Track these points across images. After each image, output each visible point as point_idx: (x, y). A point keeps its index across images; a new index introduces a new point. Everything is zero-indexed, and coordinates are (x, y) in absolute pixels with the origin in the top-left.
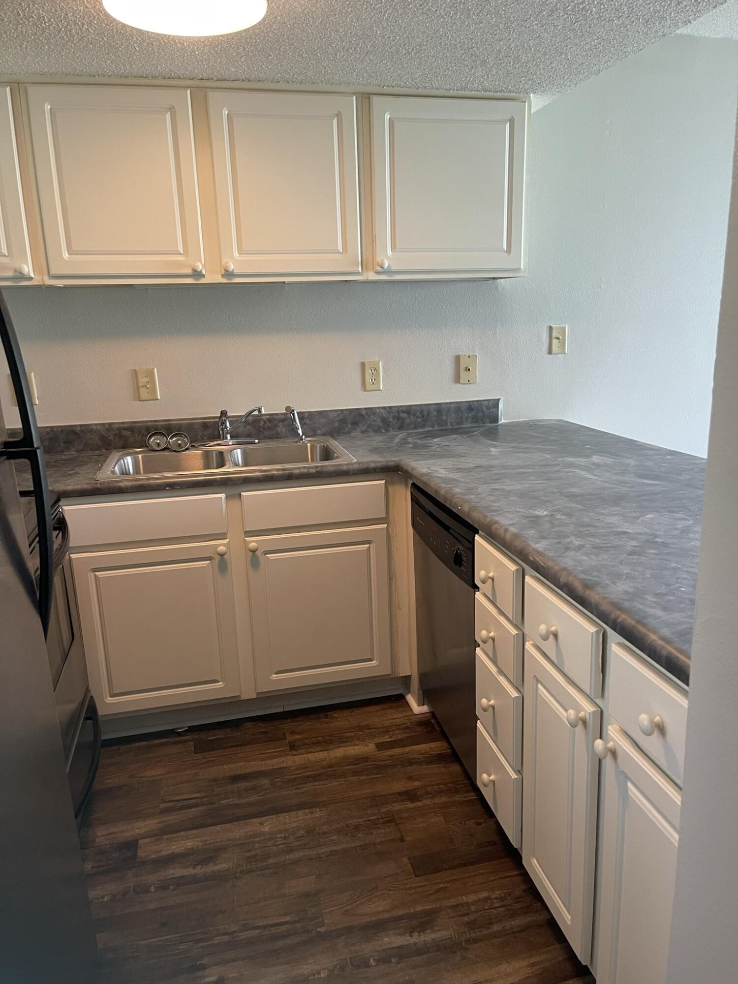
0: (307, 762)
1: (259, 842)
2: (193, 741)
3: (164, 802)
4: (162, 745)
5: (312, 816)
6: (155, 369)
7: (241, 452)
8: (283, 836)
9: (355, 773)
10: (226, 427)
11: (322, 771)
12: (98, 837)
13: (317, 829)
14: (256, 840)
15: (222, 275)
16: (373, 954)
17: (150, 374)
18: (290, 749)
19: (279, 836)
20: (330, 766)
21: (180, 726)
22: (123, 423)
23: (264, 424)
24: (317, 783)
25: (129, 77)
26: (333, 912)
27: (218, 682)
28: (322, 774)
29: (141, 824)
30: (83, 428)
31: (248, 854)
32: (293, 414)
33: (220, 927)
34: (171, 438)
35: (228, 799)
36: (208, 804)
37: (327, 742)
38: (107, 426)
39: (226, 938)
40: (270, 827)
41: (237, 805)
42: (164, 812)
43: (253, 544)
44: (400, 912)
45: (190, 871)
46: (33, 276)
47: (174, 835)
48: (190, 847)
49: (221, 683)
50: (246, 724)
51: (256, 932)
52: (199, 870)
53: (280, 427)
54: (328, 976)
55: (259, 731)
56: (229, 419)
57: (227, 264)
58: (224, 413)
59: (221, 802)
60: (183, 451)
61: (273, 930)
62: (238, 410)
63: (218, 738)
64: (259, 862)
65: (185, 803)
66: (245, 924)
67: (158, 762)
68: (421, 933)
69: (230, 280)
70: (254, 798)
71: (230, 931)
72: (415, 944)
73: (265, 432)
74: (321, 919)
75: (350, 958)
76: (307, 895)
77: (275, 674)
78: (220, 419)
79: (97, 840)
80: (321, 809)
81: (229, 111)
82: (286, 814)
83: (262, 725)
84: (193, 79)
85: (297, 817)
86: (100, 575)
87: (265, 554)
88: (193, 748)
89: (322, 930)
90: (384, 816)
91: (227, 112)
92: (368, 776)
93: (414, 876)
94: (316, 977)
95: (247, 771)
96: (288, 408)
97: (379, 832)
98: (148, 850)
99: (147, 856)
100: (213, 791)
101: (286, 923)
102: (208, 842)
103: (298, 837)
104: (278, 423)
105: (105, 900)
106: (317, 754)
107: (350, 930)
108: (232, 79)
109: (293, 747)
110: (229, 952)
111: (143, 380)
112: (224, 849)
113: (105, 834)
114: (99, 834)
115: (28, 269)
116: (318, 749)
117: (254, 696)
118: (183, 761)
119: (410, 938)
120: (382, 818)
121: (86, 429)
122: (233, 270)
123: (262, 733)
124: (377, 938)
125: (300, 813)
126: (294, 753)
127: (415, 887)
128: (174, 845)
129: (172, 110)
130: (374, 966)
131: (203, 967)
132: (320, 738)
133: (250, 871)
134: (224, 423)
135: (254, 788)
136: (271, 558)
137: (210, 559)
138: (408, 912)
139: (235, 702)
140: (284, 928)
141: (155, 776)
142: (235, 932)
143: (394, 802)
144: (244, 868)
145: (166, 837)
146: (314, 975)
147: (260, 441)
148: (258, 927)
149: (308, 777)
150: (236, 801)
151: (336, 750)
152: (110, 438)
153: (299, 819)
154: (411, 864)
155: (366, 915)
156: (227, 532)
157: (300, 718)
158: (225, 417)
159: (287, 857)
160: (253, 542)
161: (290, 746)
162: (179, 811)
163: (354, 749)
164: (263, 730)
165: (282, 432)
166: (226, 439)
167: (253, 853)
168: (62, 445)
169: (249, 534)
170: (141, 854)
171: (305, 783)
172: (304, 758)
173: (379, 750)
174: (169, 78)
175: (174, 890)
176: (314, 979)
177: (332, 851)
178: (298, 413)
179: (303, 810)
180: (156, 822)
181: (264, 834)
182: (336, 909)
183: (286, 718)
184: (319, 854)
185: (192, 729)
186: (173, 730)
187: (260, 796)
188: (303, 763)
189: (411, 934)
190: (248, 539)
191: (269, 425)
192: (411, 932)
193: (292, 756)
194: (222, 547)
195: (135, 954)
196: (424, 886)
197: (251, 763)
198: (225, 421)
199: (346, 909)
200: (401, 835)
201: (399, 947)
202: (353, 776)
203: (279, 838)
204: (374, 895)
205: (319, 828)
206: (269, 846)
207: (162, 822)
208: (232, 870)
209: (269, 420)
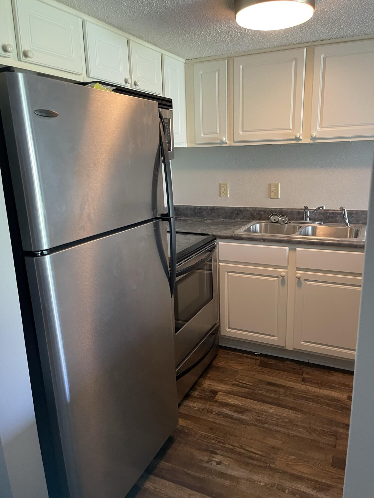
0: (307, 390)
1: (265, 415)
2: (260, 360)
3: (236, 381)
4: (247, 357)
5: (296, 415)
6: (279, 184)
7: (311, 228)
8: (277, 417)
9: (328, 405)
10: (307, 215)
11: (311, 397)
12: (205, 384)
13: (294, 422)
14: (265, 414)
15: (310, 139)
16: (289, 488)
17: (277, 186)
18: (302, 381)
19: (276, 417)
20: (317, 396)
21: (257, 352)
22: (261, 208)
23: (329, 215)
24: (306, 402)
25: (278, 47)
26: (281, 461)
27: (275, 337)
28: (311, 398)
29: (223, 386)
30: (244, 209)
31: (258, 418)
32: (344, 211)
33: (231, 441)
34: (280, 217)
35: (261, 391)
36: (253, 389)
37: (322, 385)
38: (254, 209)
39: (231, 447)
40: (274, 411)
41: (264, 395)
42: (234, 385)
43: (299, 274)
44: (313, 478)
45: (232, 413)
46: (227, 142)
47: (232, 396)
48: (236, 403)
49: (276, 338)
50: (287, 361)
51: (244, 451)
52: (235, 415)
53: (338, 217)
54: (263, 486)
55: (292, 367)
56: (310, 211)
57: (313, 134)
58: (306, 208)
59: (258, 391)
60: (284, 224)
61: (251, 454)
62: (313, 206)
63: (272, 363)
64: (260, 423)
65: (244, 385)
66: (241, 445)
67: (242, 364)
68: (318, 492)
69: (314, 141)
70: (274, 396)
71: (234, 445)
72: (312, 495)
73: (329, 219)
74: (274, 461)
75: (278, 484)
76: (274, 448)
77: (304, 342)
78: (305, 210)
79: (204, 385)
80: (302, 414)
81: (325, 56)
82: (284, 409)
83: (295, 365)
84: (308, 42)
85: (288, 412)
86: (230, 274)
87: (305, 281)
88: (258, 363)
89: (272, 466)
90: (331, 431)
91: (323, 56)
92: (335, 409)
93: (330, 466)
94: (258, 483)
95: (277, 382)
96: (341, 208)
97: (325, 438)
98: (220, 397)
99: (218, 399)
100: (257, 385)
101: (258, 454)
102: (244, 405)
103: (283, 421)
104: (337, 215)
105: (196, 409)
106: (314, 388)
107: (285, 473)
108: (328, 39)
109: (304, 380)
110: (229, 453)
111: (273, 189)
112: (249, 410)
113: (208, 384)
114: (206, 383)
115: (225, 139)
116: (316, 386)
117: (292, 350)
118: (252, 367)
119: (311, 491)
120: (330, 432)
121: (245, 209)
122: (315, 136)
123: (292, 368)
124: (295, 483)
125: (291, 411)
126: (303, 383)
127: (328, 471)
128: (230, 400)
129: (296, 59)
130: (287, 493)
131: (216, 454)
132: (320, 382)
133: (255, 425)
134: (306, 212)
135: (275, 391)
136: (308, 284)
137: (277, 277)
138: (317, 479)
139: (283, 349)
140: (257, 456)
141: (238, 369)
142: (235, 446)
143: (341, 427)
144: (253, 423)
145: (229, 395)
146: (258, 482)
147: (324, 223)
148: (246, 450)
149: (304, 397)
150: (265, 393)
151: (325, 390)
152: (254, 214)
153: (289, 414)
154: (333, 460)
155: (296, 470)
156: (288, 266)
157: (314, 368)
158: (307, 209)
159: (274, 427)
160: (299, 273)
161: (302, 379)
162: (239, 387)
163: (335, 394)
164: (294, 367)
165: (339, 220)
166: (307, 220)
167: (260, 418)
168: (235, 215)
169: (298, 269)
170: (217, 397)
171: (301, 399)
172: (306, 388)
173: (348, 400)
174: (296, 44)
175: (222, 417)
176: (257, 483)
177: (296, 435)
178: (347, 211)
179: (292, 411)
180: (229, 387)
181: (269, 413)
182: (283, 461)
183: (308, 366)
184: (289, 433)
185: (262, 355)
186: (254, 353)
187: (276, 396)
188: (305, 389)
189: (313, 490)
190: (297, 272)
191: (332, 215)
192: (313, 489)
193: (301, 384)
194: (283, 273)
195: (195, 435)
196: (333, 473)
197: (280, 380)
198: (307, 211)
199: (288, 463)
200: (336, 444)
201: (303, 492)
202: (327, 406)
203: (275, 418)
204: (304, 464)
205: (296, 422)
206: (268, 419)
207: (231, 389)
208: (248, 421)
209: (333, 213)
